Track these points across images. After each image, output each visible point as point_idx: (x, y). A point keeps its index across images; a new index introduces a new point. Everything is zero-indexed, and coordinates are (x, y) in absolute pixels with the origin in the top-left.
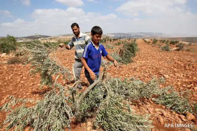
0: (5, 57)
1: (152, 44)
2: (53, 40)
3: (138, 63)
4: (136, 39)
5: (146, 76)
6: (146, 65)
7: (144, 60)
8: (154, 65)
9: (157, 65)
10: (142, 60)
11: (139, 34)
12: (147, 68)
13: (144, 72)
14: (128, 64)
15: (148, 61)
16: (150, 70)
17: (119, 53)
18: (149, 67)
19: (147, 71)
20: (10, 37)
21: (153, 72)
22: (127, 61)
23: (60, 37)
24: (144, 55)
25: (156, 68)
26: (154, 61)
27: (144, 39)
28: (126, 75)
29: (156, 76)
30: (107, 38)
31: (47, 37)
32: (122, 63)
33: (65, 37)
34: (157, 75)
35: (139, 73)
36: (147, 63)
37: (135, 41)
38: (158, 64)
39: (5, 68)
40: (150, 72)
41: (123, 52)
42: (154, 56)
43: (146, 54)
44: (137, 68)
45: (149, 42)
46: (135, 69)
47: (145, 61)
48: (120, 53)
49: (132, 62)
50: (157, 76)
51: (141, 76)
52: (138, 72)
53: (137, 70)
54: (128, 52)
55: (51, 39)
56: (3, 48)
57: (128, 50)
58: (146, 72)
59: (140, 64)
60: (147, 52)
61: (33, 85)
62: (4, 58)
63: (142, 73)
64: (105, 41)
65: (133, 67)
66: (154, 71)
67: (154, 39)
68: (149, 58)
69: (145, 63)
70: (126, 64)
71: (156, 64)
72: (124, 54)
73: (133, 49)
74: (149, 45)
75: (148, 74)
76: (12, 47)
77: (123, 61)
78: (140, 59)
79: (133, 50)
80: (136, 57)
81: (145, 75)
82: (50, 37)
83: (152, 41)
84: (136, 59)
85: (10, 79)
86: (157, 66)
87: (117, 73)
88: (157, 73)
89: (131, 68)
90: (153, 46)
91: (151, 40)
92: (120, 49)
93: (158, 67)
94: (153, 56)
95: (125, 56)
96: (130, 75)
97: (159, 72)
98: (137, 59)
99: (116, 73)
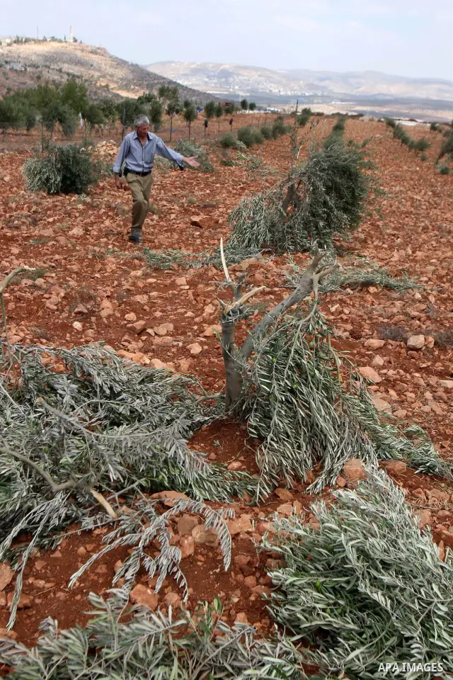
1: (442, 155)
5: (415, 314)
7: (400, 247)
10: (391, 248)
18: (425, 279)
19: (417, 295)
21: (443, 301)
24: (394, 222)
27: (390, 123)
43: (408, 213)
45: (422, 145)
47: (403, 253)
58: (413, 299)
59: (381, 264)
60: (408, 206)
66: (445, 296)
68: (423, 236)
69: (405, 260)
74: (423, 159)
78: (377, 243)
80: (359, 231)
81: (408, 310)
83: (441, 137)
84: (359, 240)
90: (444, 172)
91: (433, 127)
94: (439, 228)
98: (365, 241)
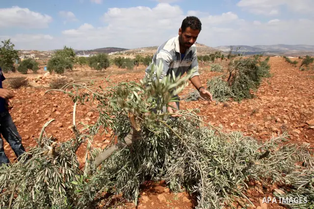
0: (48, 78)
1: (301, 66)
2: (131, 54)
3: (263, 101)
4: (269, 56)
5: (275, 129)
6: (278, 106)
7: (278, 95)
8: (297, 107)
9: (305, 107)
10: (274, 95)
11: (276, 48)
12: (281, 112)
13: (271, 120)
14: (242, 102)
15: (286, 99)
16: (285, 116)
17: (227, 79)
18: (285, 109)
19: (279, 120)
20: (67, 49)
21: (292, 122)
22: (241, 96)
23: (142, 50)
24: (279, 86)
25: (301, 114)
26: (300, 98)
27: (285, 57)
28: (232, 124)
29: (299, 132)
30: (216, 53)
31: (123, 50)
32: (232, 97)
33: (149, 51)
34: (302, 129)
35: (261, 121)
36: (283, 101)
37: (267, 59)
38: (307, 106)
39: (42, 95)
40: (286, 121)
41: (234, 78)
42: (302, 89)
43: (285, 83)
44: (258, 110)
45: (295, 63)
46: (254, 113)
47: (278, 98)
48: (229, 79)
49: (252, 97)
50: (301, 131)
51: (262, 128)
52: (258, 119)
53: (257, 115)
54: (245, 79)
55: (128, 54)
56: (55, 64)
57: (246, 74)
58: (276, 121)
59: (267, 102)
60: (287, 81)
61: (62, 127)
62: (46, 80)
63: (267, 123)
64: (213, 59)
65: (252, 108)
66: (294, 119)
67: (307, 56)
68: (290, 91)
69: (279, 101)
70: (239, 100)
71: (303, 106)
72: (236, 82)
73: (255, 73)
74: (296, 67)
75: (281, 125)
76: (67, 64)
77: (233, 95)
78: (269, 93)
79: (256, 76)
80: (262, 89)
81: (272, 126)
82: (126, 51)
83: (302, 60)
84: (261, 92)
85: (38, 113)
86: (302, 111)
87: (215, 117)
88: (302, 125)
89: (246, 109)
90: (303, 70)
91: (300, 58)
92: (229, 73)
93: (307, 111)
94: (298, 88)
95: (238, 86)
96: (241, 123)
97: (307, 123)
98: (264, 93)
99: (212, 117)
